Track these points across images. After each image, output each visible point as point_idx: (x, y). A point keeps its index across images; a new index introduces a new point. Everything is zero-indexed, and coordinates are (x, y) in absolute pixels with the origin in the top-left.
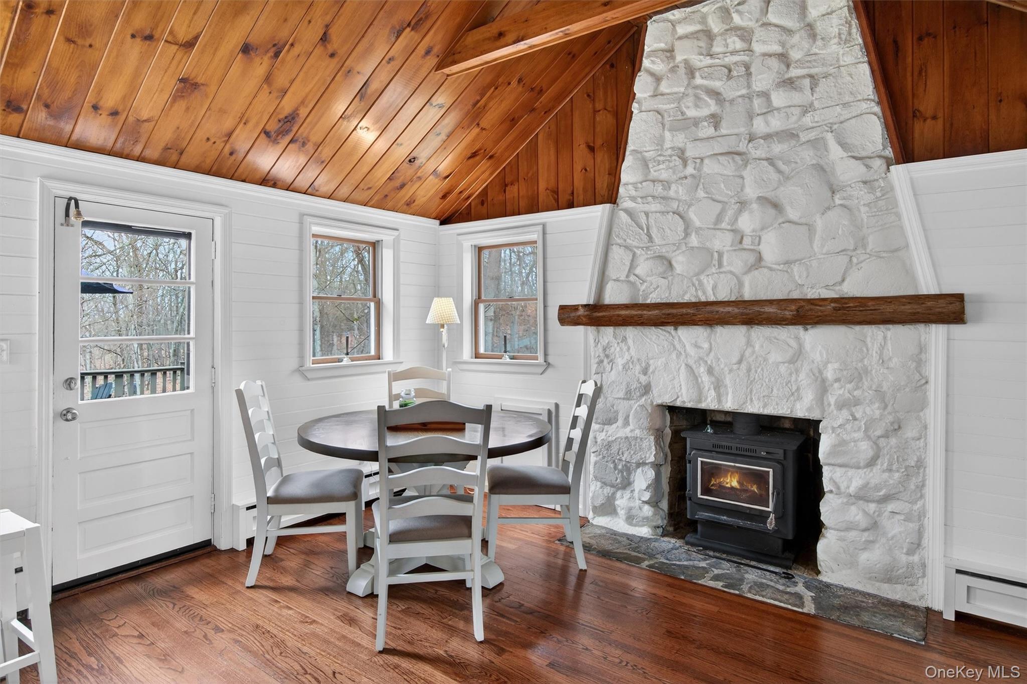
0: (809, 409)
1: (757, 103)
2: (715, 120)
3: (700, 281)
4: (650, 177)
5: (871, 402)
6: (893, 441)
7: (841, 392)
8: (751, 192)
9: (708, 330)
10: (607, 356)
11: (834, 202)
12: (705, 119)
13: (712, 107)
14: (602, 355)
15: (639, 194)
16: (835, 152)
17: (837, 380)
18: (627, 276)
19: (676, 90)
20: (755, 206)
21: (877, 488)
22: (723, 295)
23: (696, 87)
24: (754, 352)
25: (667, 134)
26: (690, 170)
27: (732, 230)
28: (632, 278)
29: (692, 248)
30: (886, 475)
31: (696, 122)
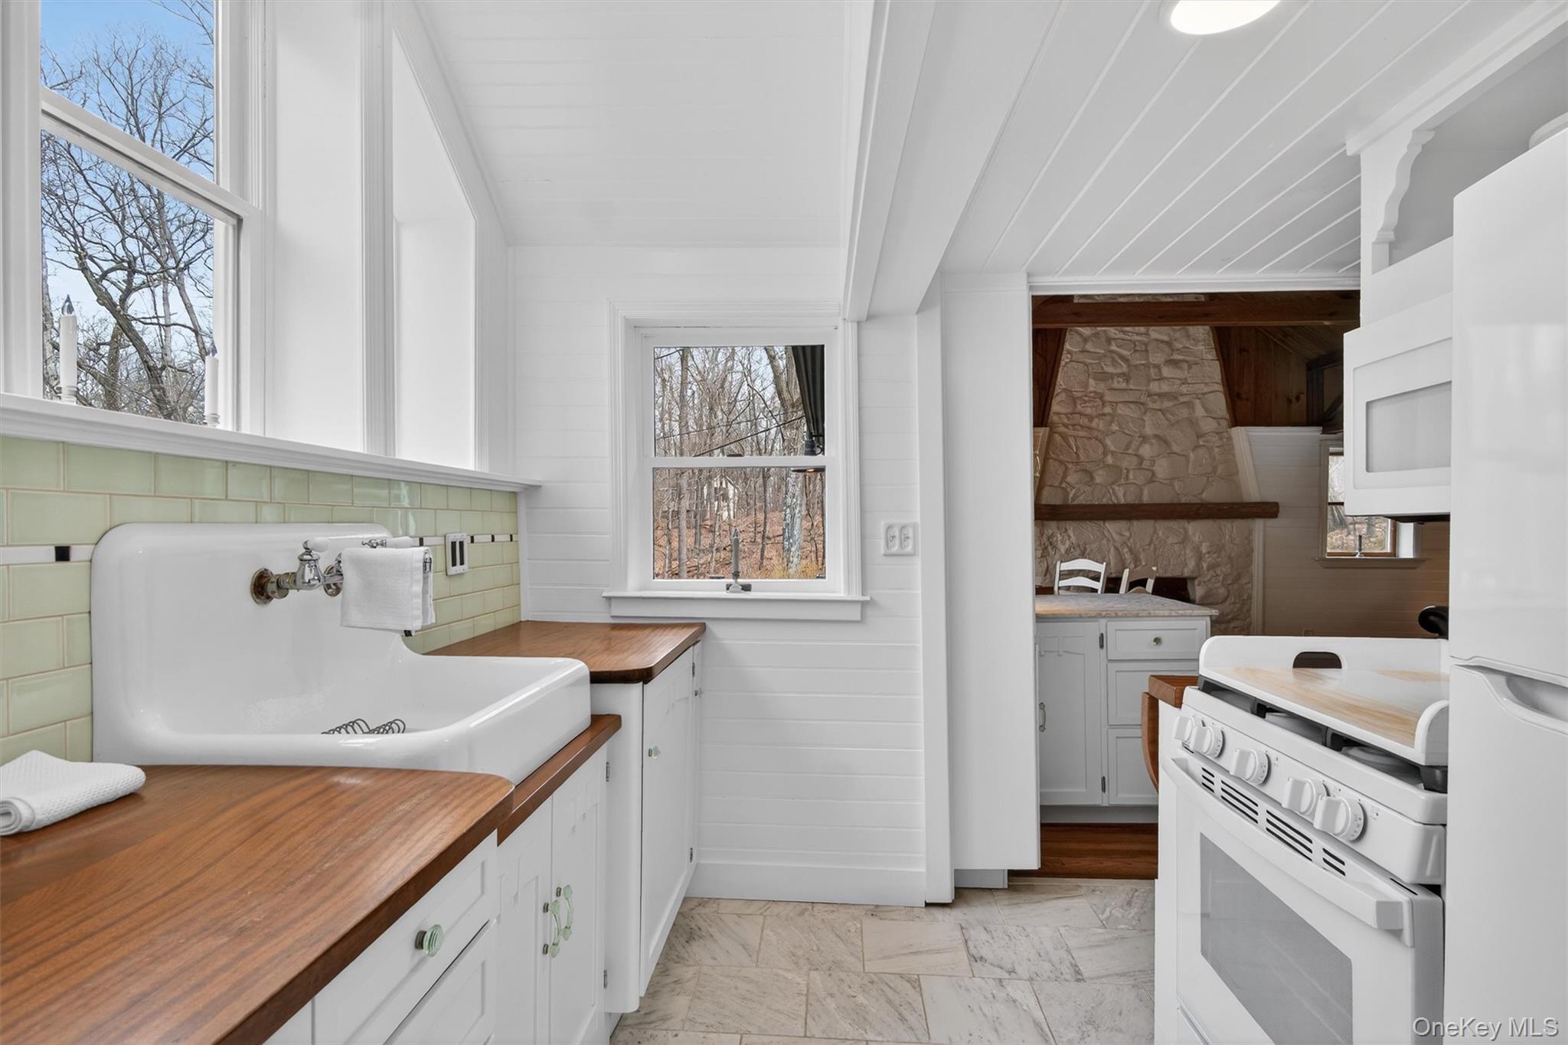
0: (1192, 572)
1: (1153, 372)
2: (1127, 377)
3: (1113, 490)
4: (1076, 410)
5: (1226, 564)
6: (1236, 586)
7: (1209, 560)
8: (1149, 430)
9: (1128, 522)
10: (1051, 544)
11: (1198, 443)
12: (1118, 375)
13: (1125, 369)
14: (1047, 543)
15: (1071, 422)
16: (1200, 412)
17: (1209, 553)
18: (1061, 483)
19: (1098, 351)
20: (1154, 441)
21: (1228, 614)
22: (1131, 499)
23: (1112, 352)
24: (1158, 537)
25: (1092, 382)
26: (1108, 410)
27: (1136, 455)
28: (1064, 485)
29: (1108, 466)
30: (1232, 606)
31: (1112, 376)
